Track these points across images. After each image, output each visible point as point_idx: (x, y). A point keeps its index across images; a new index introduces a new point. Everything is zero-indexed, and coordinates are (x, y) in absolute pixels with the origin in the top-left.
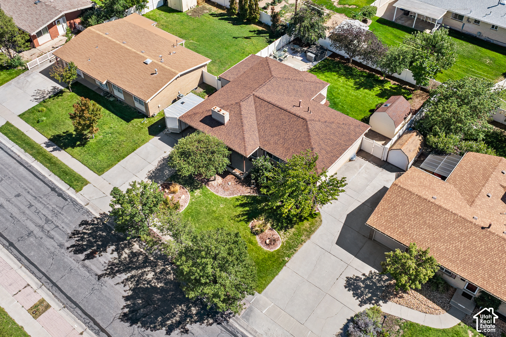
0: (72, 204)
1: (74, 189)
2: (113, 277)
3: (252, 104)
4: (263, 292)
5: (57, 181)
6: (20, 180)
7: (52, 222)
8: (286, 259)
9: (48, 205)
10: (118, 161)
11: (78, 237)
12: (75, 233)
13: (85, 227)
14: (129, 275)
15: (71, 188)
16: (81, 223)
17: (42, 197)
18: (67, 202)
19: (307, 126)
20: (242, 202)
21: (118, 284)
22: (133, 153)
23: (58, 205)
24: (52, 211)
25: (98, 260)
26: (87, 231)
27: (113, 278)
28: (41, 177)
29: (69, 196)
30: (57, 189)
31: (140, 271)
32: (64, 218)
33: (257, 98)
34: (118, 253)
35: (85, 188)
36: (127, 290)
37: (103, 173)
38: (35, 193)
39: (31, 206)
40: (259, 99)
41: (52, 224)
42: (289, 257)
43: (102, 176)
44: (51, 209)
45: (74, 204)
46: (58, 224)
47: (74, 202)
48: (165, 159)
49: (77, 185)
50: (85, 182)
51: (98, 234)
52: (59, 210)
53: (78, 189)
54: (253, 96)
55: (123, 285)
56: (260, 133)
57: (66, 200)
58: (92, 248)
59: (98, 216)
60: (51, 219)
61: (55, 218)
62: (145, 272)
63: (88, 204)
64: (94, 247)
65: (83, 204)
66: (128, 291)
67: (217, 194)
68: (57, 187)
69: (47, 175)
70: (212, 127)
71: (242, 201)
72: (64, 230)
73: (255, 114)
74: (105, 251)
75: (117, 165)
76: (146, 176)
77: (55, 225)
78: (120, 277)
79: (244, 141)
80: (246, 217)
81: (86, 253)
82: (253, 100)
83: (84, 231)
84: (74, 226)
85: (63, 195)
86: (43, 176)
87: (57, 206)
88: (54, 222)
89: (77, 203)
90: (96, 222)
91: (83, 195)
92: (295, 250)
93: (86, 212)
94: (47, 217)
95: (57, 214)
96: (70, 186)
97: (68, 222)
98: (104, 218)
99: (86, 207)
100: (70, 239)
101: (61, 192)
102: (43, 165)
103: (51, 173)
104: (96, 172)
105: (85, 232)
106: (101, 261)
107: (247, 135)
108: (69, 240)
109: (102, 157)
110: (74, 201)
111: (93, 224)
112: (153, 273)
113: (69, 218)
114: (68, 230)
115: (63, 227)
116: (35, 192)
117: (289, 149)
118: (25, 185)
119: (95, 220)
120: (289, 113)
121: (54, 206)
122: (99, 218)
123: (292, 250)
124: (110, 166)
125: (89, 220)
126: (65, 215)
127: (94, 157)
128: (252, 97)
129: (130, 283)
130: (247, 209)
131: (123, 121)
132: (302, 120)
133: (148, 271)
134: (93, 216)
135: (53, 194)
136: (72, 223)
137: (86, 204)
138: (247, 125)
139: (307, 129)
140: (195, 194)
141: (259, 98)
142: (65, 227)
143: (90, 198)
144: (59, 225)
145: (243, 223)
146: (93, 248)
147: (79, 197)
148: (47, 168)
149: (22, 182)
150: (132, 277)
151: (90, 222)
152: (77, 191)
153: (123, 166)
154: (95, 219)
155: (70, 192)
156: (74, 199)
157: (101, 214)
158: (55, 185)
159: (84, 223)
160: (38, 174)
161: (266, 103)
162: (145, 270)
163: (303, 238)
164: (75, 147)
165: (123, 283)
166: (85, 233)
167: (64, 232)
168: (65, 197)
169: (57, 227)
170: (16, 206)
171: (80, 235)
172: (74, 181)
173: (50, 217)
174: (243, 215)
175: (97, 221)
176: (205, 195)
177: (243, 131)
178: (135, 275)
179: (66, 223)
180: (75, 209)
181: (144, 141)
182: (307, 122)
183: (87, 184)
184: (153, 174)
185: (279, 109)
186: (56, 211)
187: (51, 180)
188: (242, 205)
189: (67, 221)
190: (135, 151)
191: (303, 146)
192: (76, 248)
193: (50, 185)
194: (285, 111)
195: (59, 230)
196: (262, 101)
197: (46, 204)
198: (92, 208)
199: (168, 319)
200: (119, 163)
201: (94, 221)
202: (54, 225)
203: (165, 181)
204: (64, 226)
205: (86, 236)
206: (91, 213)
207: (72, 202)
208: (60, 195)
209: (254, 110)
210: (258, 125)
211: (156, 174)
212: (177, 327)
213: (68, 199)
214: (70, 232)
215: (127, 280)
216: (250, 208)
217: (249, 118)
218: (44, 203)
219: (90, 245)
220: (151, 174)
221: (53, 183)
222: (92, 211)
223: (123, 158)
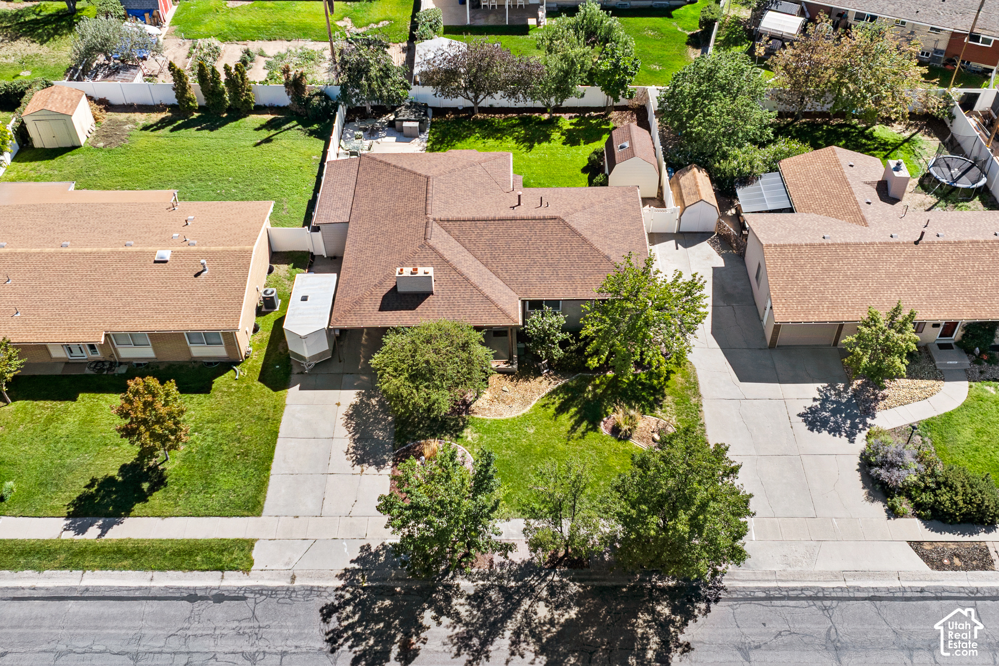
0: (264, 597)
1: (236, 569)
2: (487, 657)
3: (446, 236)
5: (179, 579)
6: (97, 628)
7: (264, 652)
9: (217, 632)
10: (268, 469)
11: (346, 640)
12: (333, 639)
13: (339, 619)
14: (508, 634)
15: (227, 573)
16: (323, 615)
17: (186, 625)
18: (251, 602)
19: (569, 227)
20: (557, 405)
21: (508, 662)
22: (278, 440)
23: (239, 617)
24: (239, 634)
25: (427, 651)
26: (350, 621)
27: (490, 659)
28: (137, 594)
29: (240, 588)
30: (199, 594)
31: (519, 616)
32: (278, 630)
33: (446, 223)
34: (449, 615)
35: (255, 554)
36: (534, 660)
37: (263, 507)
38: (162, 628)
40: (450, 223)
41: (267, 656)
43: (264, 514)
44: (233, 632)
45: (267, 595)
46: (280, 649)
47: (264, 592)
48: (352, 415)
49: (235, 558)
50: (247, 545)
51: (376, 609)
52: (251, 624)
53: (246, 566)
54: (434, 222)
55: (518, 657)
56: (501, 276)
57: (244, 598)
58: (396, 641)
59: (340, 583)
60: (255, 649)
61: (261, 643)
62: (526, 611)
63: (293, 578)
64: (395, 636)
65: (285, 583)
66: (537, 660)
67: (503, 418)
68: (195, 589)
69: (146, 584)
70: (414, 309)
71: (553, 403)
72: (304, 650)
73: (466, 250)
74: (421, 628)
75: (271, 478)
76: (350, 462)
77: (276, 654)
78: (499, 648)
79: (492, 302)
80: (585, 424)
81: (393, 655)
82: (442, 229)
83: (345, 623)
84: (316, 631)
85: (226, 594)
86: (140, 587)
87: (239, 621)
88: (267, 649)
89: (272, 591)
90: (348, 596)
91: (267, 568)
92: (702, 425)
93: (308, 592)
94: (243, 653)
95: (256, 634)
96: (222, 569)
97: (297, 631)
98: (354, 579)
99: (297, 583)
100: (336, 654)
101: (214, 592)
102: (113, 570)
103: (150, 574)
104: (246, 513)
105: (349, 624)
106: (436, 649)
107: (487, 291)
108: (336, 660)
109: (226, 481)
110: (262, 590)
111: (347, 603)
112: (542, 604)
113: (289, 624)
114: (312, 644)
115: (296, 647)
116: (160, 626)
117: (571, 277)
118: (120, 628)
119: (343, 593)
120: (523, 221)
121: (236, 624)
122: (344, 587)
123: (698, 427)
124: (262, 487)
125: (331, 600)
126: (275, 623)
127: (211, 491)
128: (435, 224)
129: (523, 645)
130: (573, 410)
131: (193, 395)
132: (553, 221)
133: (530, 606)
134: (328, 590)
135: (203, 607)
136: (304, 628)
137: (289, 580)
138: (471, 274)
139: (574, 231)
140: (469, 439)
141: (448, 221)
142: (302, 643)
143: (287, 564)
144: (285, 649)
145: (591, 434)
146: (398, 638)
147: (262, 578)
148: (130, 569)
149: (107, 628)
150: (517, 633)
151: (336, 603)
152: (247, 571)
153: (287, 472)
154: (339, 592)
155: (233, 581)
156: (257, 586)
157: (341, 577)
158: (188, 588)
159: (327, 612)
161: (468, 222)
162: (522, 608)
163: (694, 400)
164: (147, 496)
165: (513, 654)
166: (351, 627)
167: (308, 652)
168: (234, 595)
169: (284, 653)
171: (345, 635)
172: (221, 556)
173: (248, 649)
174: (578, 423)
175: (348, 591)
176: (487, 431)
177: (476, 287)
178: (519, 628)
179: (295, 637)
180: (281, 601)
181: (279, 409)
182: (563, 221)
183: (253, 546)
184: (359, 452)
185: (500, 222)
186: (248, 631)
187: (166, 587)
188: (562, 409)
189: (291, 631)
190: (280, 435)
191: (588, 261)
192: (366, 660)
193: (178, 595)
194: (513, 221)
195: (294, 657)
196: (459, 223)
197: (209, 632)
198: (310, 576)
199: (644, 650)
200: (272, 472)
201: (342, 596)
202: (274, 656)
203: (395, 450)
204: (295, 644)
205: (359, 630)
206: (318, 587)
207: (262, 594)
208: (219, 598)
209: (459, 244)
210: (486, 265)
211: (363, 449)
212: (669, 650)
213: (246, 595)
214: (320, 643)
215: (515, 643)
216: (576, 406)
217: (463, 261)
218: (205, 633)
219: (384, 638)
220: (357, 454)
221: (179, 588)
222: (316, 583)
223: (271, 458)
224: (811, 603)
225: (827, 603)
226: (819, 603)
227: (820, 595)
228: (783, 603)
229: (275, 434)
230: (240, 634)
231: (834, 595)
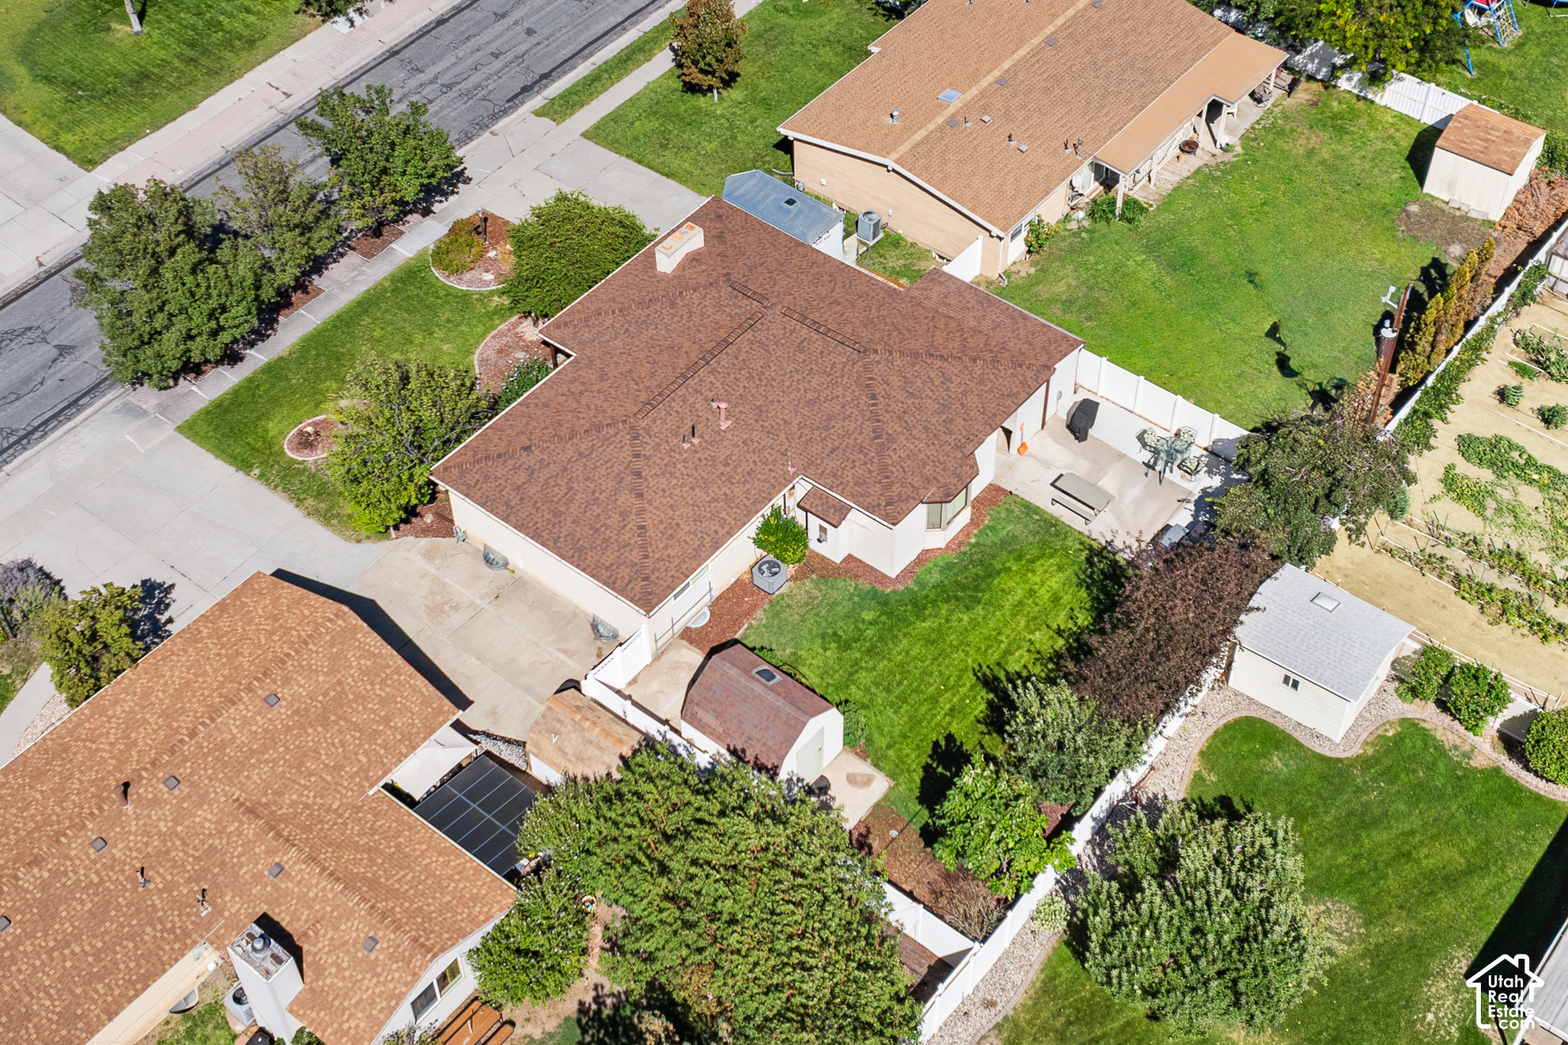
0: (498, 111)
1: (544, 106)
4: (177, 434)
5: (575, 76)
6: (578, 25)
7: (446, 93)
8: (257, 471)
9: (495, 78)
10: (627, 156)
15: (547, 101)
17: (524, 65)
18: (503, 103)
19: (610, 425)
22: (657, 174)
23: (496, 92)
28: (587, 51)
29: (522, 103)
30: (545, 82)
32: (455, 106)
35: (544, 120)
37: (589, 139)
38: (536, 54)
39: (496, 55)
42: (261, 476)
43: (581, 138)
45: (498, 113)
47: (501, 113)
49: (553, 106)
50: (561, 117)
52: (480, 95)
53: (541, 111)
57: (510, 101)
60: (454, 90)
61: (456, 95)
63: (494, 134)
65: (497, 127)
67: (489, 335)
68: (554, 81)
69: (592, 59)
75: (616, 156)
79: (589, 317)
85: (527, 94)
86: (591, 54)
87: (492, 91)
89: (498, 118)
91: (523, 122)
92: (275, 487)
93: (471, 135)
96: (555, 98)
99: (487, 134)
101: (536, 89)
102: (627, 46)
103: (600, 63)
104: (596, 127)
107: (608, 318)
109: (645, 126)
110: (506, 113)
113: (455, 113)
116: (540, 53)
118: (564, 34)
121: (491, 87)
123: (278, 480)
126: (464, 107)
127: (645, 114)
135: (530, 78)
137: (496, 131)
138: (647, 312)
139: (598, 427)
140: (495, 299)
143: (513, 134)
147: (517, 118)
148: (617, 55)
149: (573, 28)
152: (535, 111)
153: (614, 164)
155: (535, 103)
156: (514, 112)
158: (559, 78)
160: (595, 45)
163: (310, 502)
168: (521, 97)
170: (501, 34)
172: (565, 99)
173: (459, 87)
176: (488, 315)
180: (480, 119)
183: (556, 121)
186: (476, 92)
187: (577, 67)
190: (662, 177)
193: (561, 69)
197: (501, 73)
198: (484, 143)
200: (622, 158)
206: (468, 143)
207: (501, 111)
208: (527, 89)
213: (511, 103)
217: (672, 312)
218: (504, 71)
221: (565, 73)
222: (472, 144)
223: (640, 162)
224: (30, 428)
225: (12, 439)
226: (22, 433)
227: (24, 442)
228: (57, 409)
229: (667, 175)
230: (478, 87)
231: (11, 451)
